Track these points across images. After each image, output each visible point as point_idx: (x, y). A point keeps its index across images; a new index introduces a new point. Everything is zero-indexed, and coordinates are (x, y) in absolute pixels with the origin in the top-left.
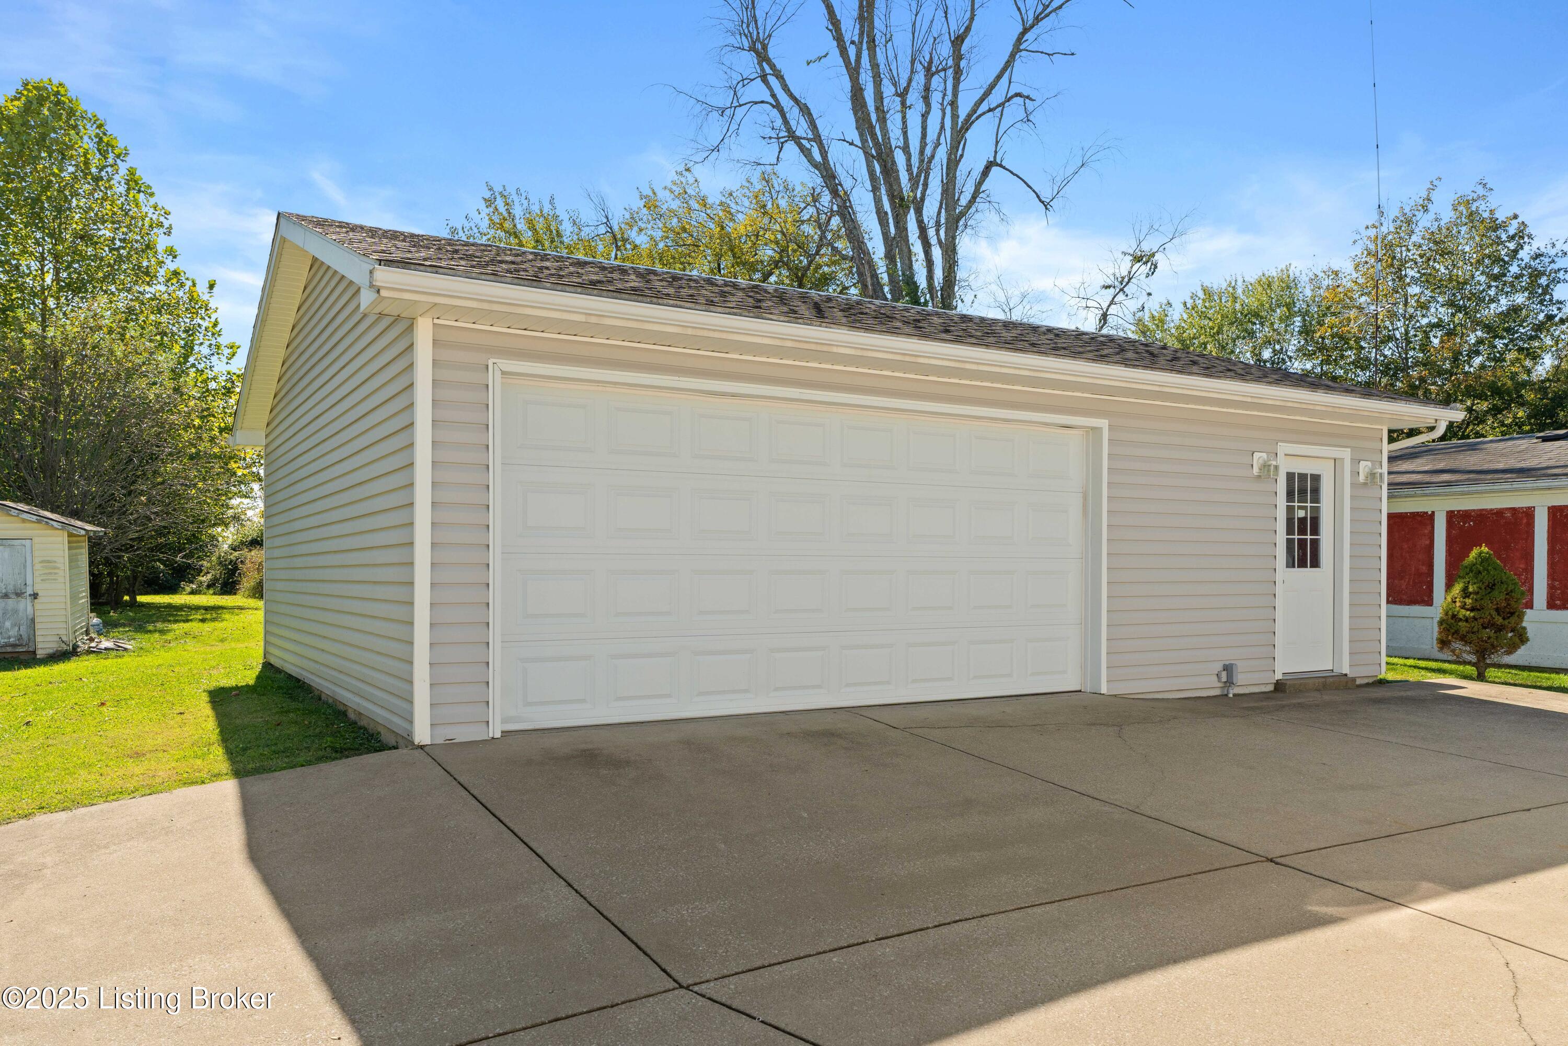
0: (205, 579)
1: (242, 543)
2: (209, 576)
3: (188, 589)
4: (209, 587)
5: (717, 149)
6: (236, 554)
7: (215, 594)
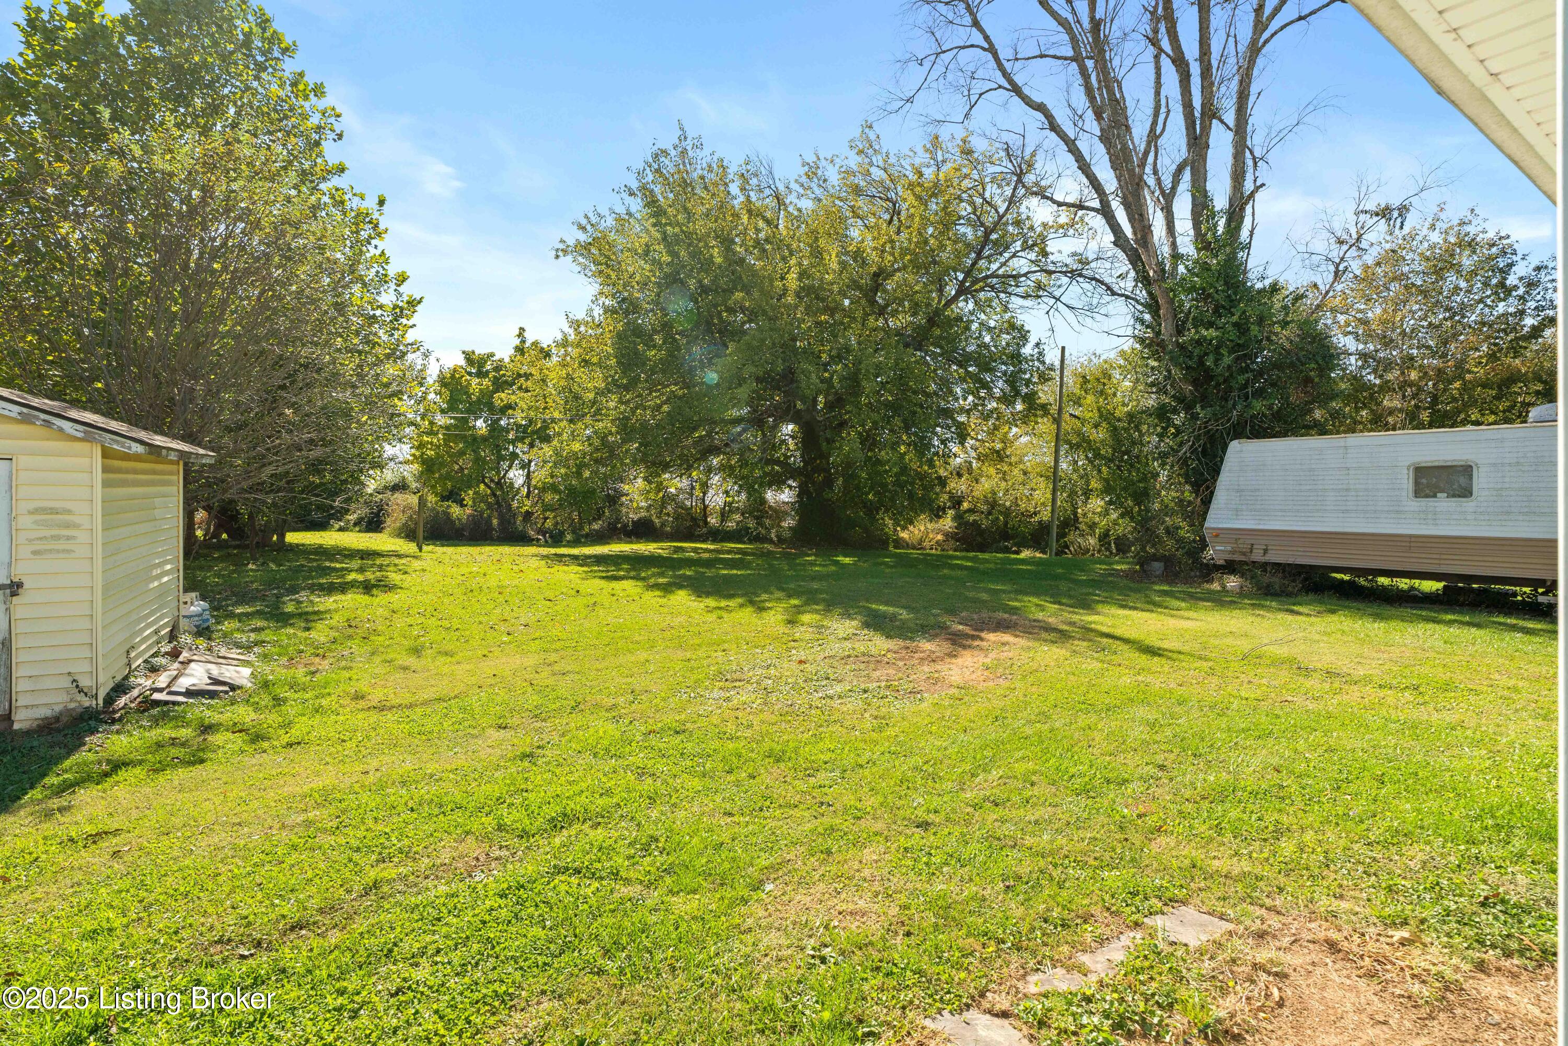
0: (352, 517)
1: (386, 488)
2: (355, 516)
3: (337, 526)
4: (355, 524)
5: (910, 100)
6: (380, 496)
7: (360, 531)
